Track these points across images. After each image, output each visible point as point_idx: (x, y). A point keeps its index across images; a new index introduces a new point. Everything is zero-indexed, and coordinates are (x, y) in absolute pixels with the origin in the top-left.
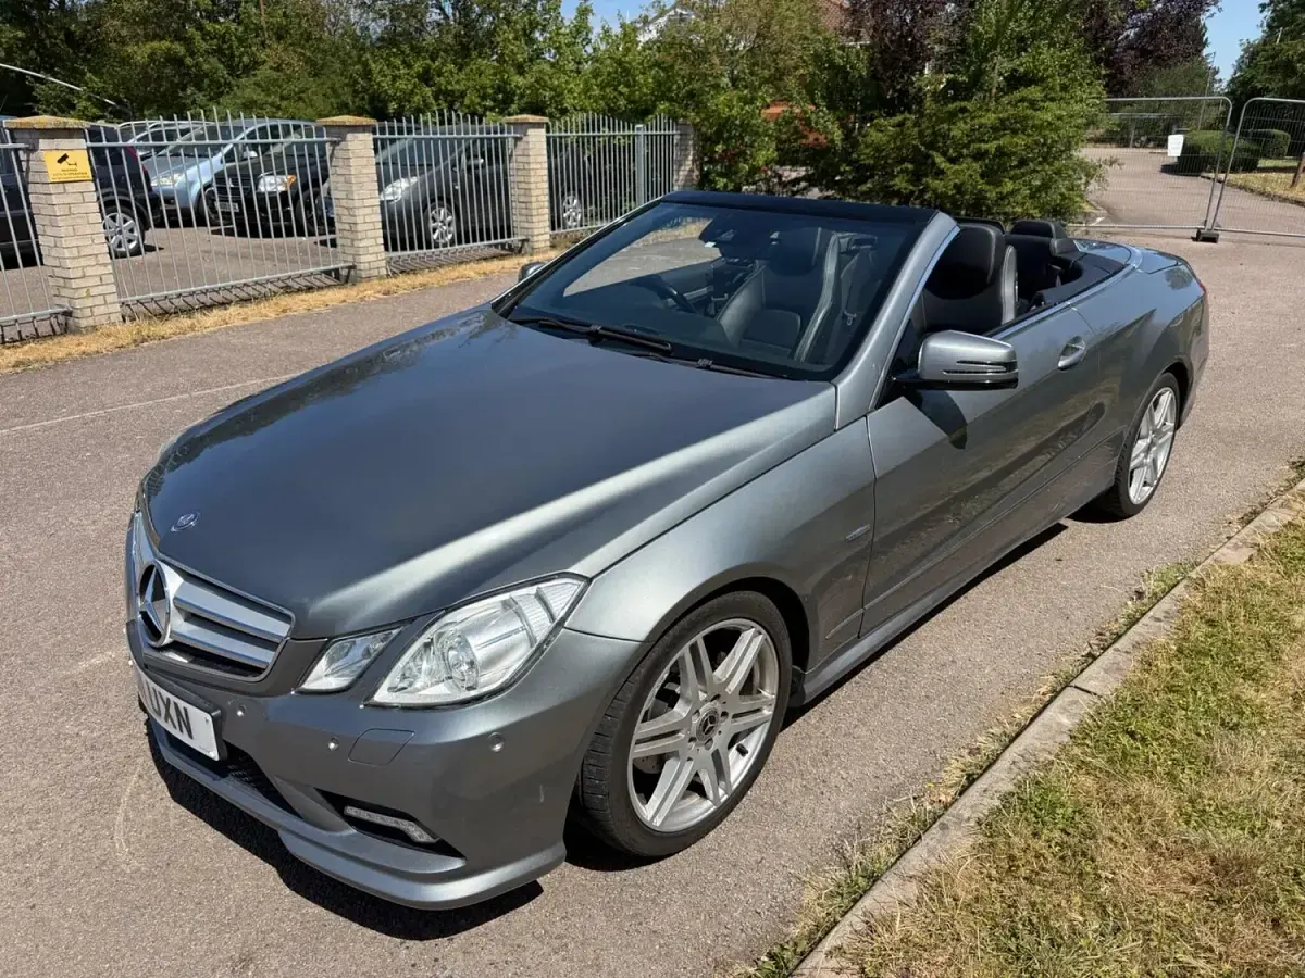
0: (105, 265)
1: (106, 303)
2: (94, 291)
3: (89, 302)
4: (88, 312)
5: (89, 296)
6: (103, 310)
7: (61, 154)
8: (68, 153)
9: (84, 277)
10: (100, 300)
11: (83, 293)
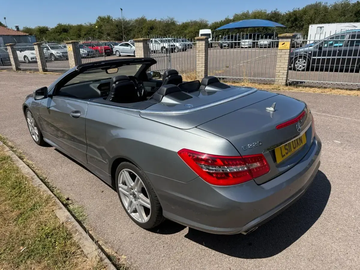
0: (285, 70)
1: (282, 80)
2: (280, 76)
3: (279, 78)
4: (277, 81)
5: (279, 77)
6: (281, 81)
7: (283, 43)
8: (285, 42)
9: (279, 72)
10: (281, 78)
11: (278, 76)
